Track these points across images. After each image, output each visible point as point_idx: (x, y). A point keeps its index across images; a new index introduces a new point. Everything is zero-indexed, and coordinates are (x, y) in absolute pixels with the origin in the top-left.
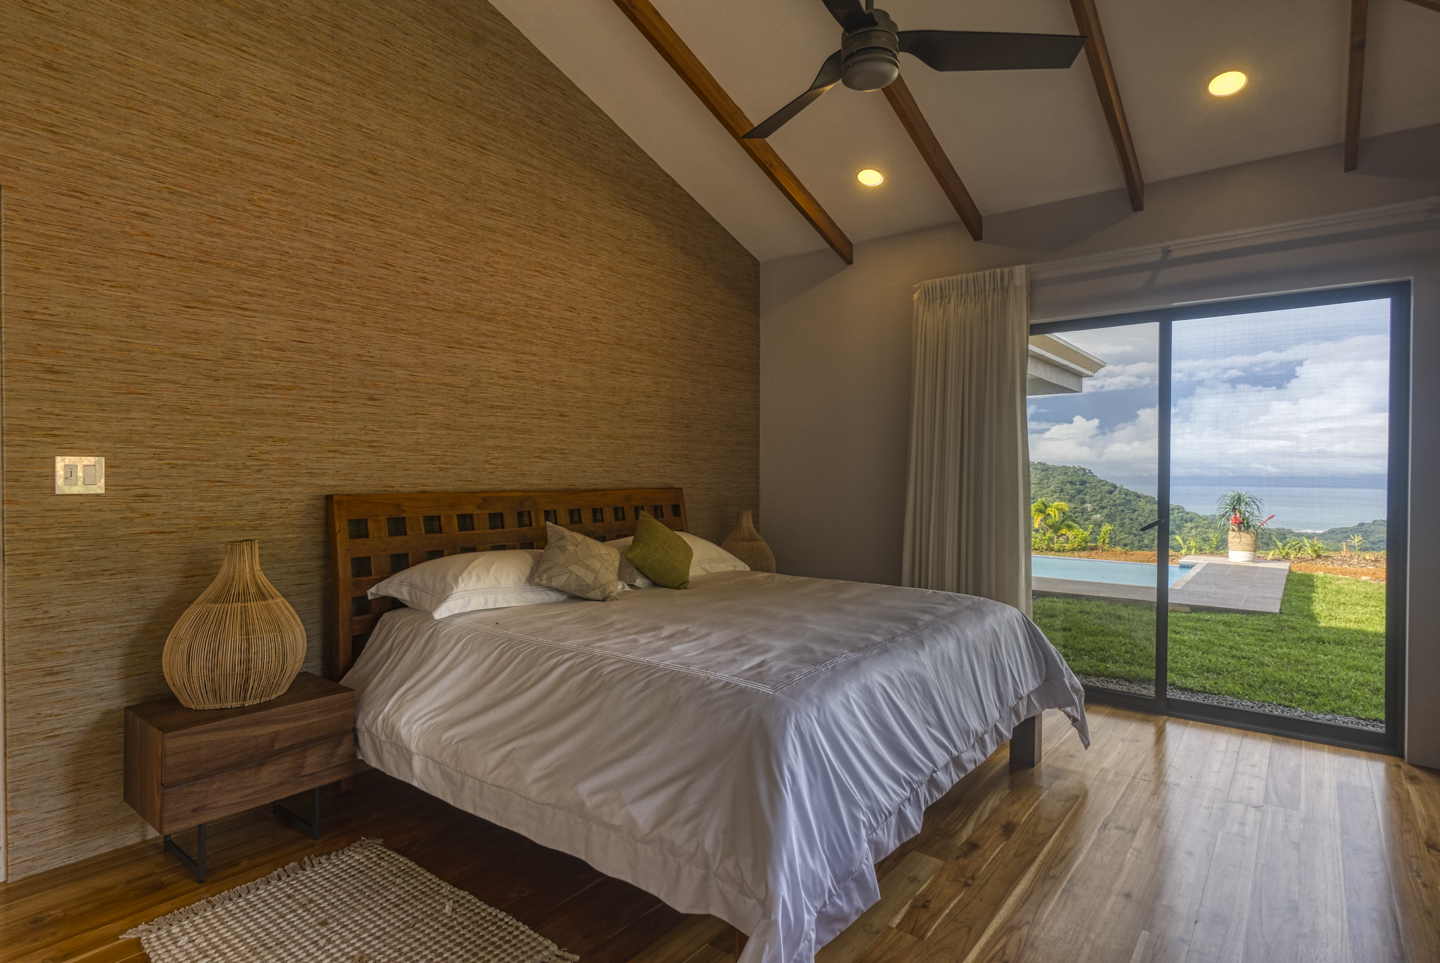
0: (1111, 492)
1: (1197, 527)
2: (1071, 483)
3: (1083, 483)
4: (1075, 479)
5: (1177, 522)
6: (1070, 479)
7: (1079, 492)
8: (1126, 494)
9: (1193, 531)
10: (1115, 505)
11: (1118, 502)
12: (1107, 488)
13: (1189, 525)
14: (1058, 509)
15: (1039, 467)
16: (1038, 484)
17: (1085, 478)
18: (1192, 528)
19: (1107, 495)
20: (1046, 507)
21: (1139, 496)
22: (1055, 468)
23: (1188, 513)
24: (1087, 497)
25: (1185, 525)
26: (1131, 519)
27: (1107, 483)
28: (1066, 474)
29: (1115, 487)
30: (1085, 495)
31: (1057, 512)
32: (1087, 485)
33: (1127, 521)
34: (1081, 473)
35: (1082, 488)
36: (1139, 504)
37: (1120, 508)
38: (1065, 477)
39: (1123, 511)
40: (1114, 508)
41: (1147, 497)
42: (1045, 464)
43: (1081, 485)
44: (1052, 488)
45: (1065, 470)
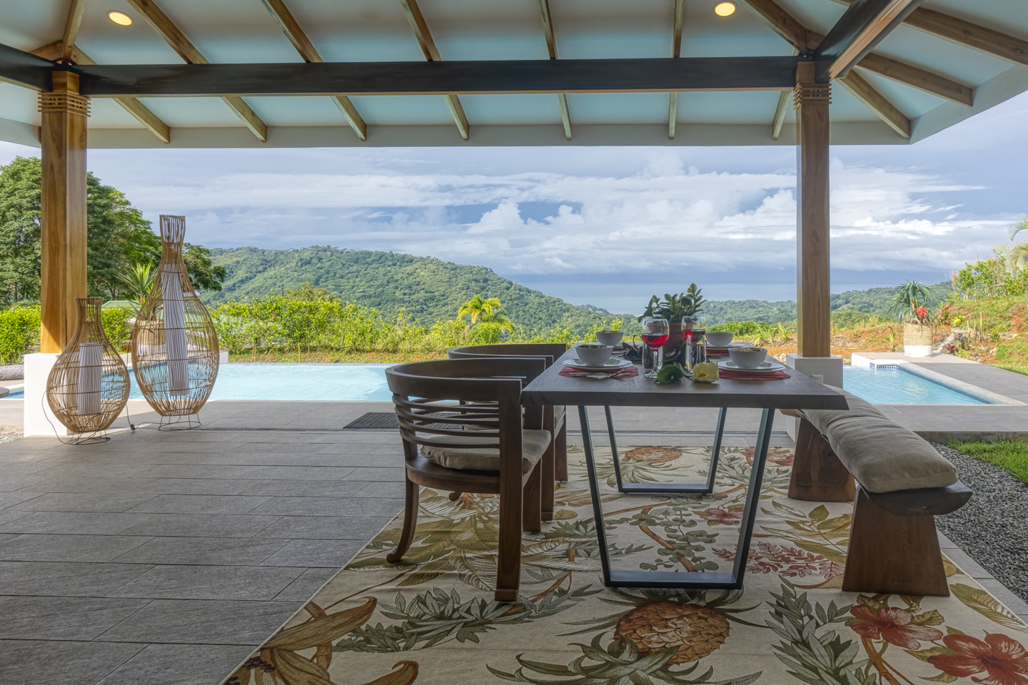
0: (508, 289)
1: (572, 316)
2: (476, 281)
3: (486, 280)
4: (479, 277)
5: (558, 313)
6: (475, 277)
7: (483, 289)
8: (520, 290)
9: (569, 319)
10: (511, 300)
11: (514, 296)
12: (505, 285)
13: (567, 314)
14: (491, 305)
15: (448, 266)
16: (448, 282)
17: (487, 276)
18: (568, 317)
19: (505, 291)
20: (481, 303)
21: (529, 292)
22: (462, 268)
23: (565, 305)
24: (489, 293)
25: (564, 314)
26: (524, 311)
27: (505, 280)
28: (471, 272)
29: (512, 284)
30: (488, 291)
31: (491, 307)
32: (489, 282)
33: (521, 313)
34: (484, 271)
35: (485, 285)
36: (530, 298)
37: (516, 302)
38: (471, 275)
39: (517, 305)
40: (510, 302)
41: (535, 292)
42: (453, 264)
43: (484, 282)
44: (460, 285)
45: (471, 270)
